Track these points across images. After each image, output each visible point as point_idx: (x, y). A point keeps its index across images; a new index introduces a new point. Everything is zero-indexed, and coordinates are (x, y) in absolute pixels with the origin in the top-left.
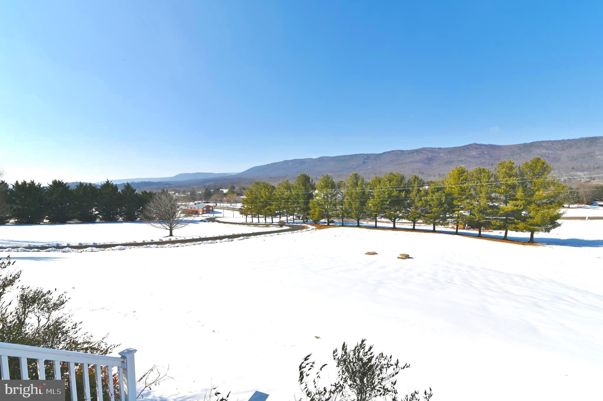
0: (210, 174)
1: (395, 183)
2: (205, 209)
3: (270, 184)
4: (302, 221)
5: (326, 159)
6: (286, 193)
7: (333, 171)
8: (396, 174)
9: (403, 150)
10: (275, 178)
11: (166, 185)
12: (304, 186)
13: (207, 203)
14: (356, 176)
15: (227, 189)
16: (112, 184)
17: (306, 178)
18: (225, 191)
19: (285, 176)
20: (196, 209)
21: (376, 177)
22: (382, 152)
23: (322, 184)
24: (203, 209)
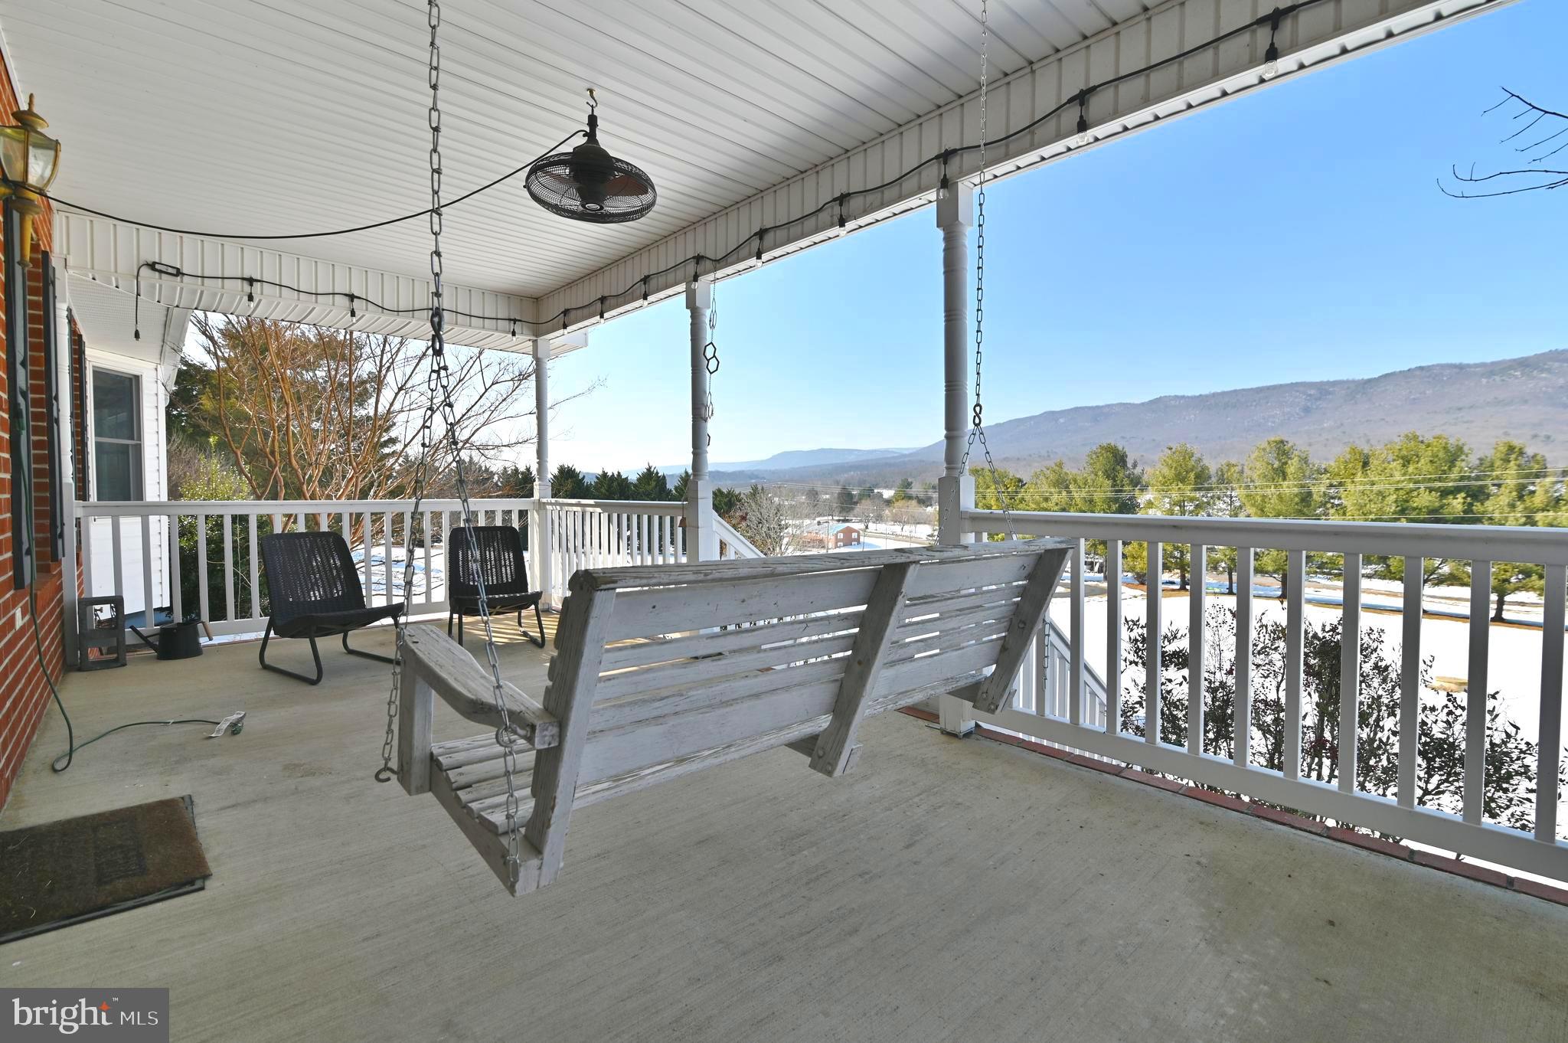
0: (851, 451)
1: (1425, 468)
2: (841, 536)
3: (1011, 475)
4: (1102, 575)
5: (1173, 402)
6: (1055, 498)
7: (1197, 438)
8: (1431, 440)
9: (1466, 361)
10: (1018, 459)
11: (752, 479)
12: (1108, 477)
13: (845, 521)
14: (1282, 449)
15: (891, 488)
16: (657, 473)
17: (1115, 456)
18: (888, 494)
19: (1046, 455)
20: (822, 536)
21: (1353, 451)
22: (1376, 376)
23: (1166, 471)
24: (836, 535)
